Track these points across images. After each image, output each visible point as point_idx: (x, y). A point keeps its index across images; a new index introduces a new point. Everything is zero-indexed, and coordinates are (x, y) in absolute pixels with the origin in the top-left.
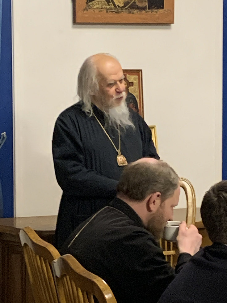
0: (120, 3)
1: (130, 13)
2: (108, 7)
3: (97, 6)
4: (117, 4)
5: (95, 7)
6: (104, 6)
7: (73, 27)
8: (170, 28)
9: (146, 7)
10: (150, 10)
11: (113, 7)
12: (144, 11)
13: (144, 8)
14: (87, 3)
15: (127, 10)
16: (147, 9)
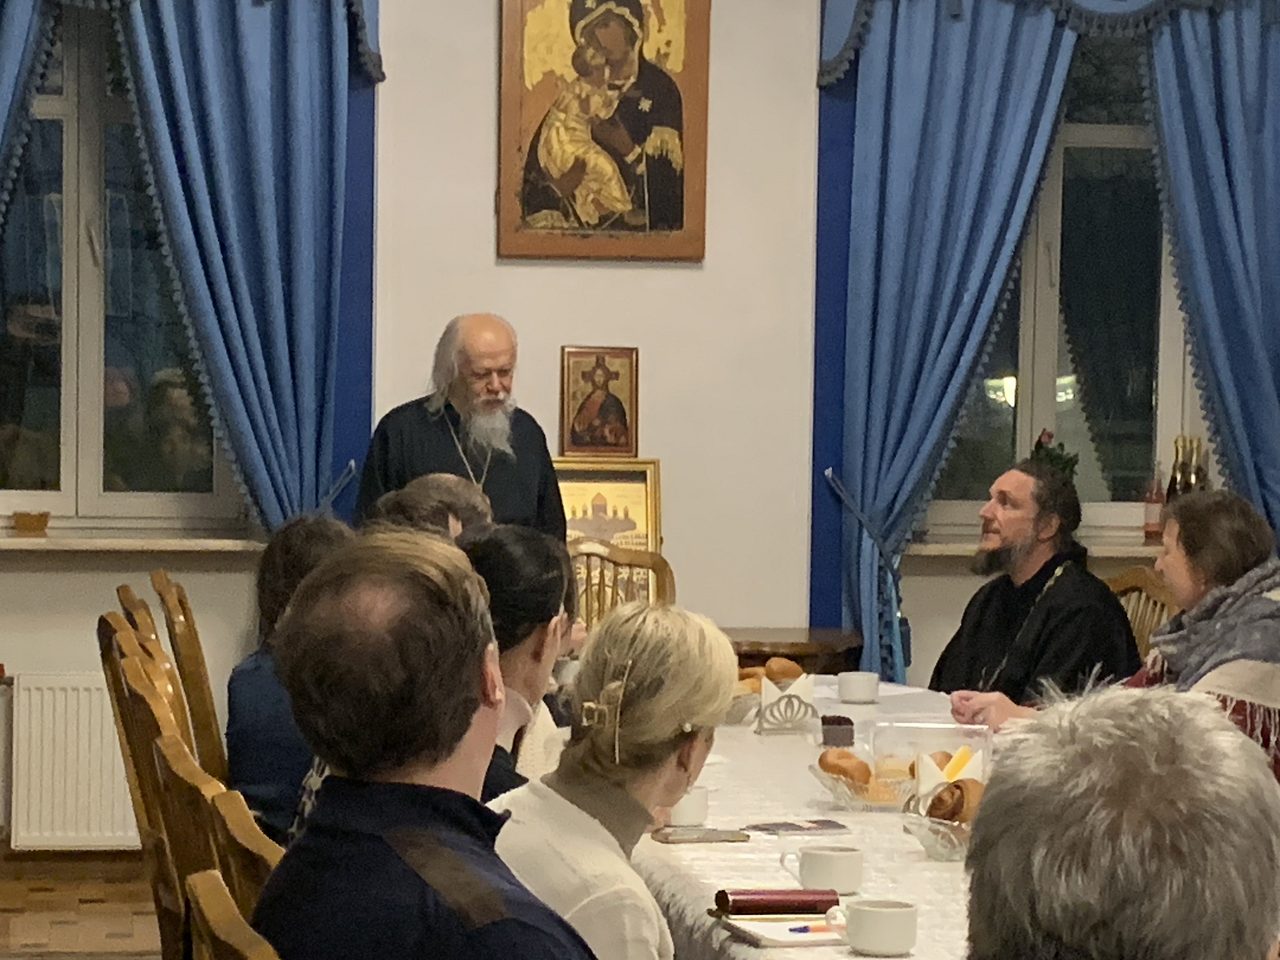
0: (591, 217)
1: (611, 236)
2: (566, 225)
3: (543, 223)
4: (583, 220)
5: (539, 225)
6: (557, 224)
7: (497, 264)
8: (701, 268)
9: (645, 224)
10: (653, 233)
11: (577, 225)
12: (641, 234)
13: (642, 228)
14: (523, 218)
15: (606, 232)
16: (648, 229)
